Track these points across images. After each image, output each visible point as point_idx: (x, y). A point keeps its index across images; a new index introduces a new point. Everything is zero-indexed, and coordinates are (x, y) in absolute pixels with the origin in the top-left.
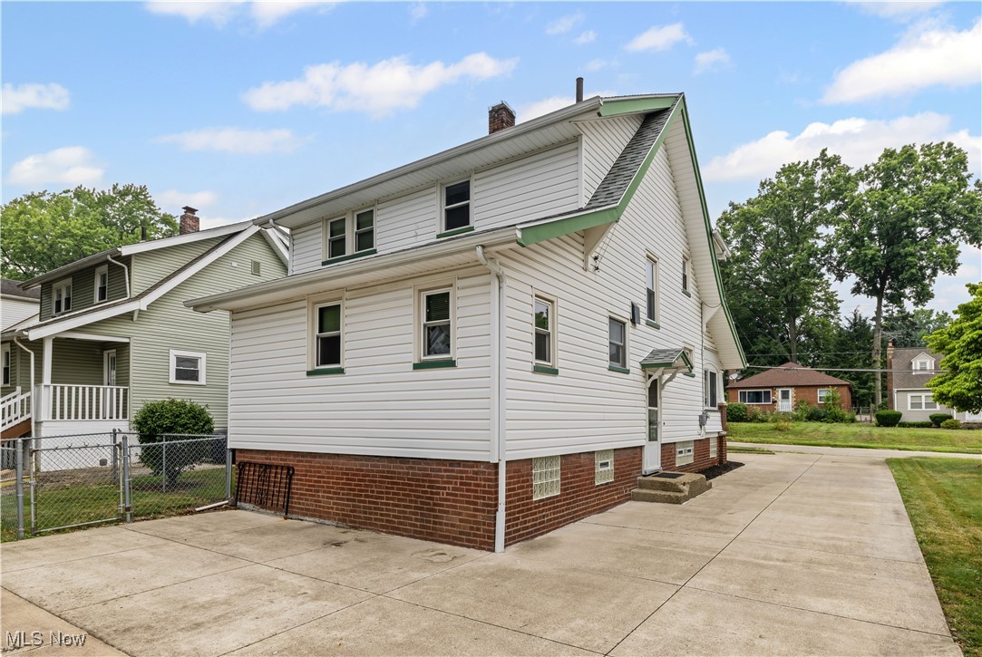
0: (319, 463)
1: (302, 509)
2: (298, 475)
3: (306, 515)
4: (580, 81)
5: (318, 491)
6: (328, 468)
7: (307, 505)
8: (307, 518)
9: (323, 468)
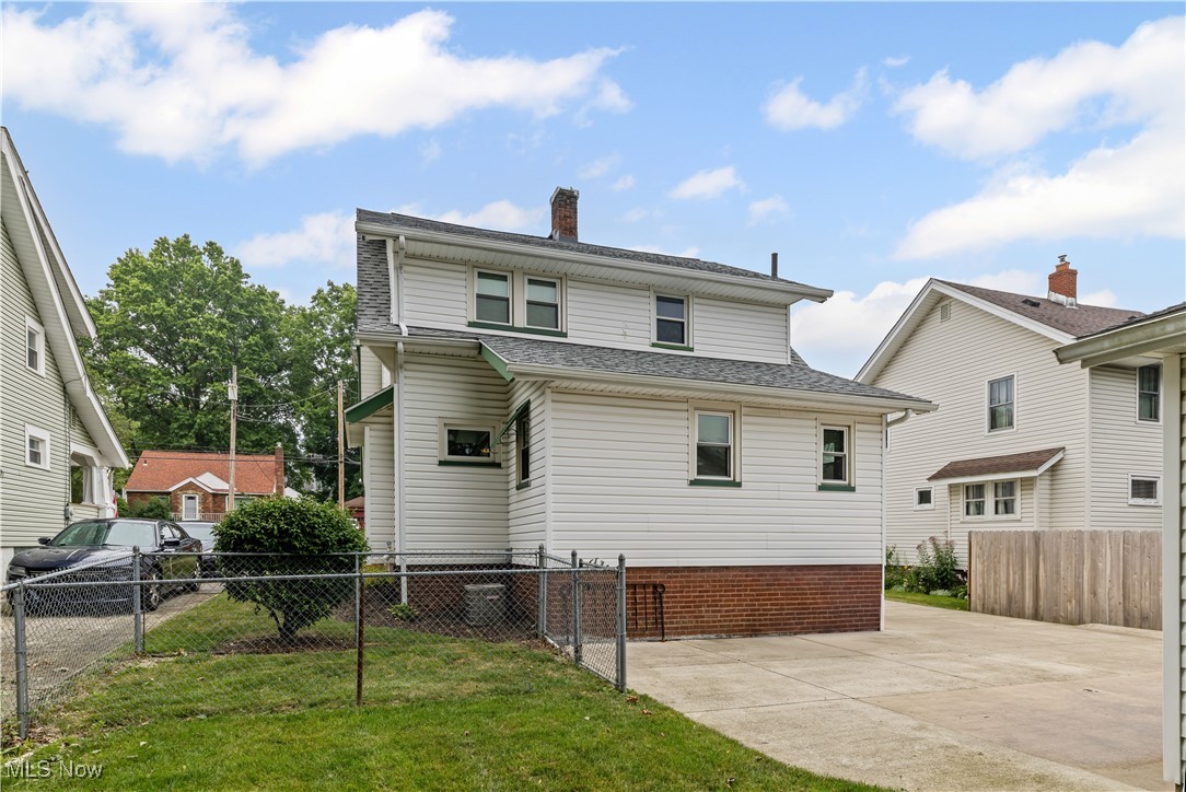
0: (701, 577)
1: (677, 628)
2: (669, 592)
3: (683, 634)
4: (775, 256)
5: (700, 606)
6: (714, 581)
7: (683, 622)
8: (684, 637)
9: (708, 581)
